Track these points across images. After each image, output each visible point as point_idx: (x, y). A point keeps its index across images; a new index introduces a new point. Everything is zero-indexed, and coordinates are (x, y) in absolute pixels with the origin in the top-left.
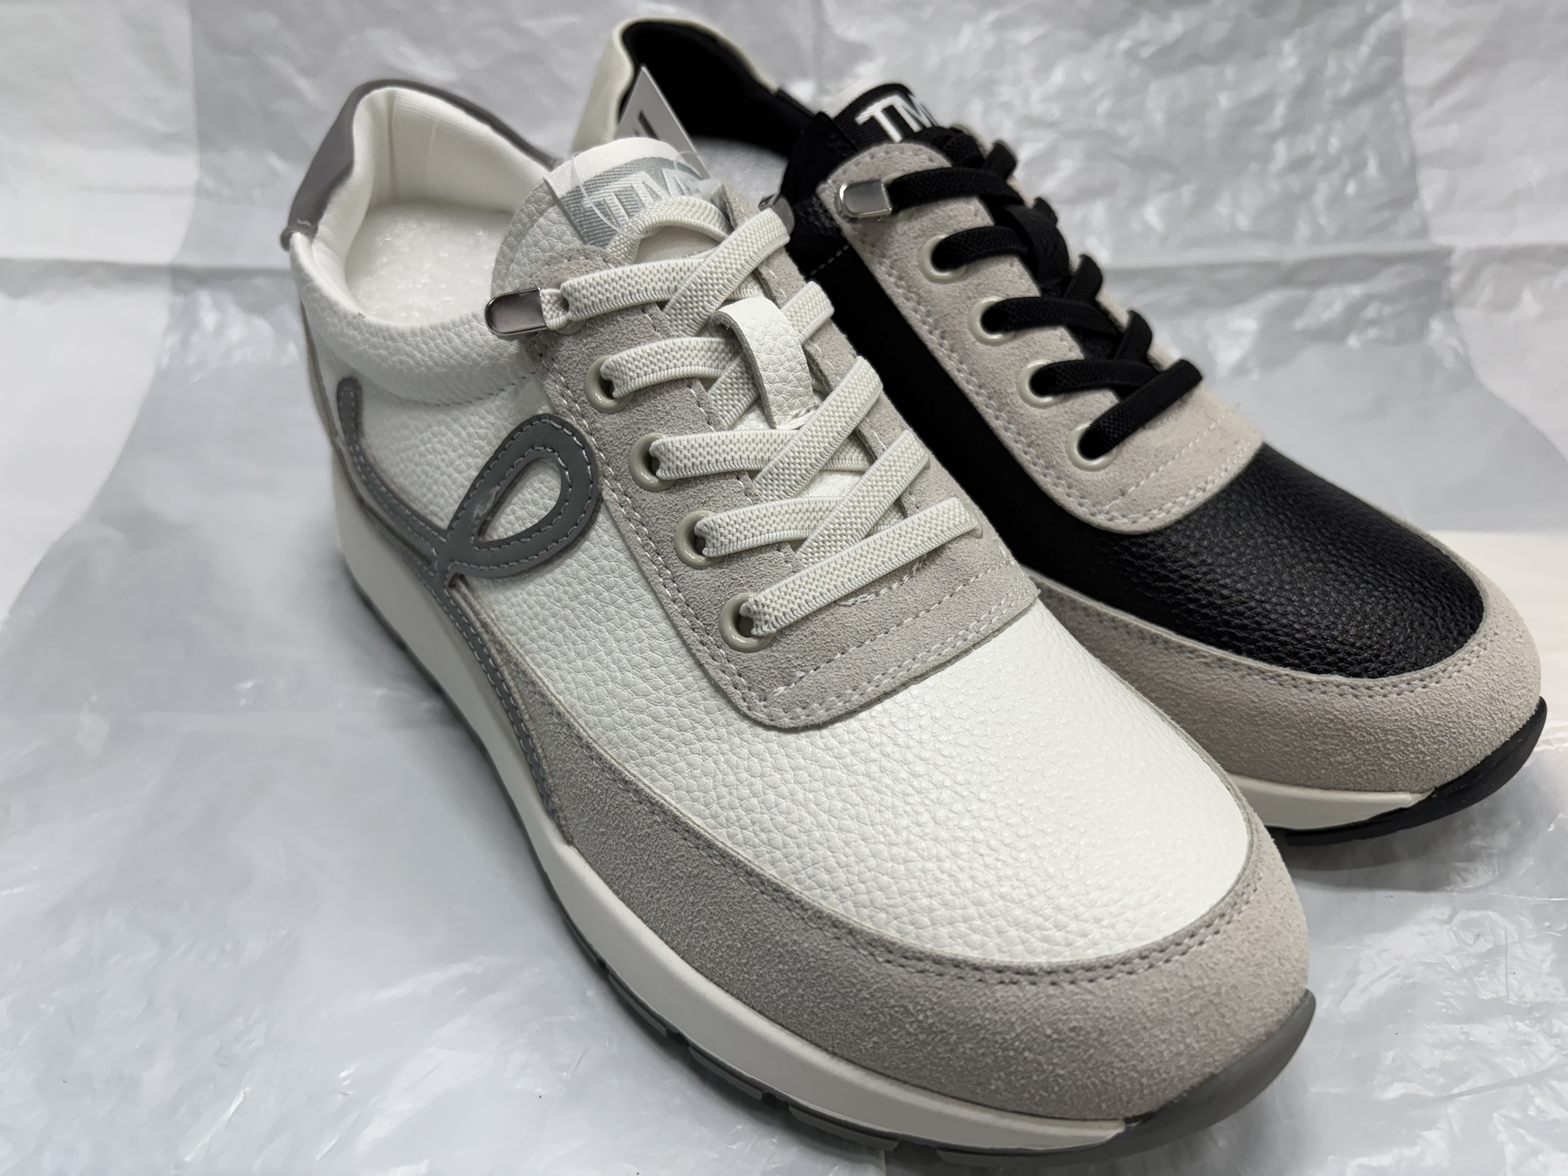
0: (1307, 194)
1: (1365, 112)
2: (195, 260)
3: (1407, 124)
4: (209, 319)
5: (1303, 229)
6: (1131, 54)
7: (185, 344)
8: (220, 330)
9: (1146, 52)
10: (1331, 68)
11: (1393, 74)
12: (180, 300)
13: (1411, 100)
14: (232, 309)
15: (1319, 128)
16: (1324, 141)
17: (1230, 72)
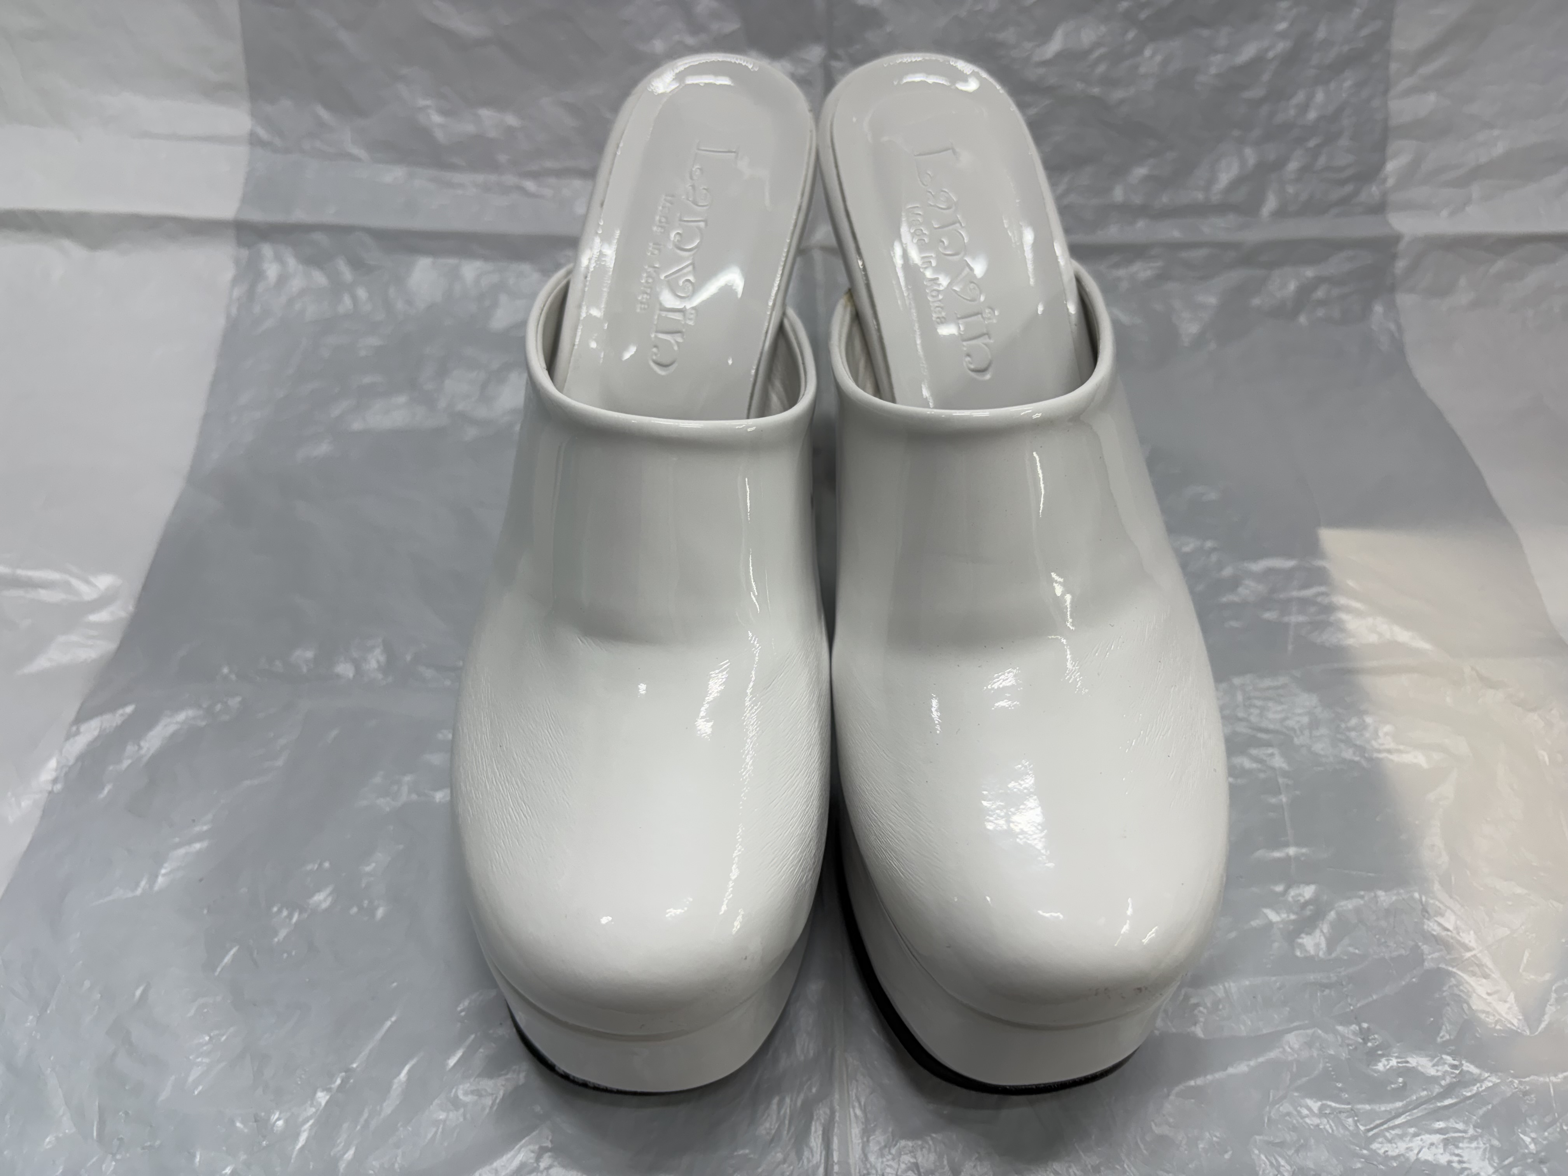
0: (1280, 164)
1: (1348, 80)
2: (256, 216)
3: (1386, 92)
4: (272, 271)
5: (1271, 203)
6: (1129, 17)
7: (251, 294)
8: (283, 280)
9: (1143, 16)
10: (1321, 33)
11: (1382, 38)
12: (244, 253)
13: (1394, 66)
14: (292, 262)
15: (1300, 97)
16: (1304, 108)
17: (1223, 37)
